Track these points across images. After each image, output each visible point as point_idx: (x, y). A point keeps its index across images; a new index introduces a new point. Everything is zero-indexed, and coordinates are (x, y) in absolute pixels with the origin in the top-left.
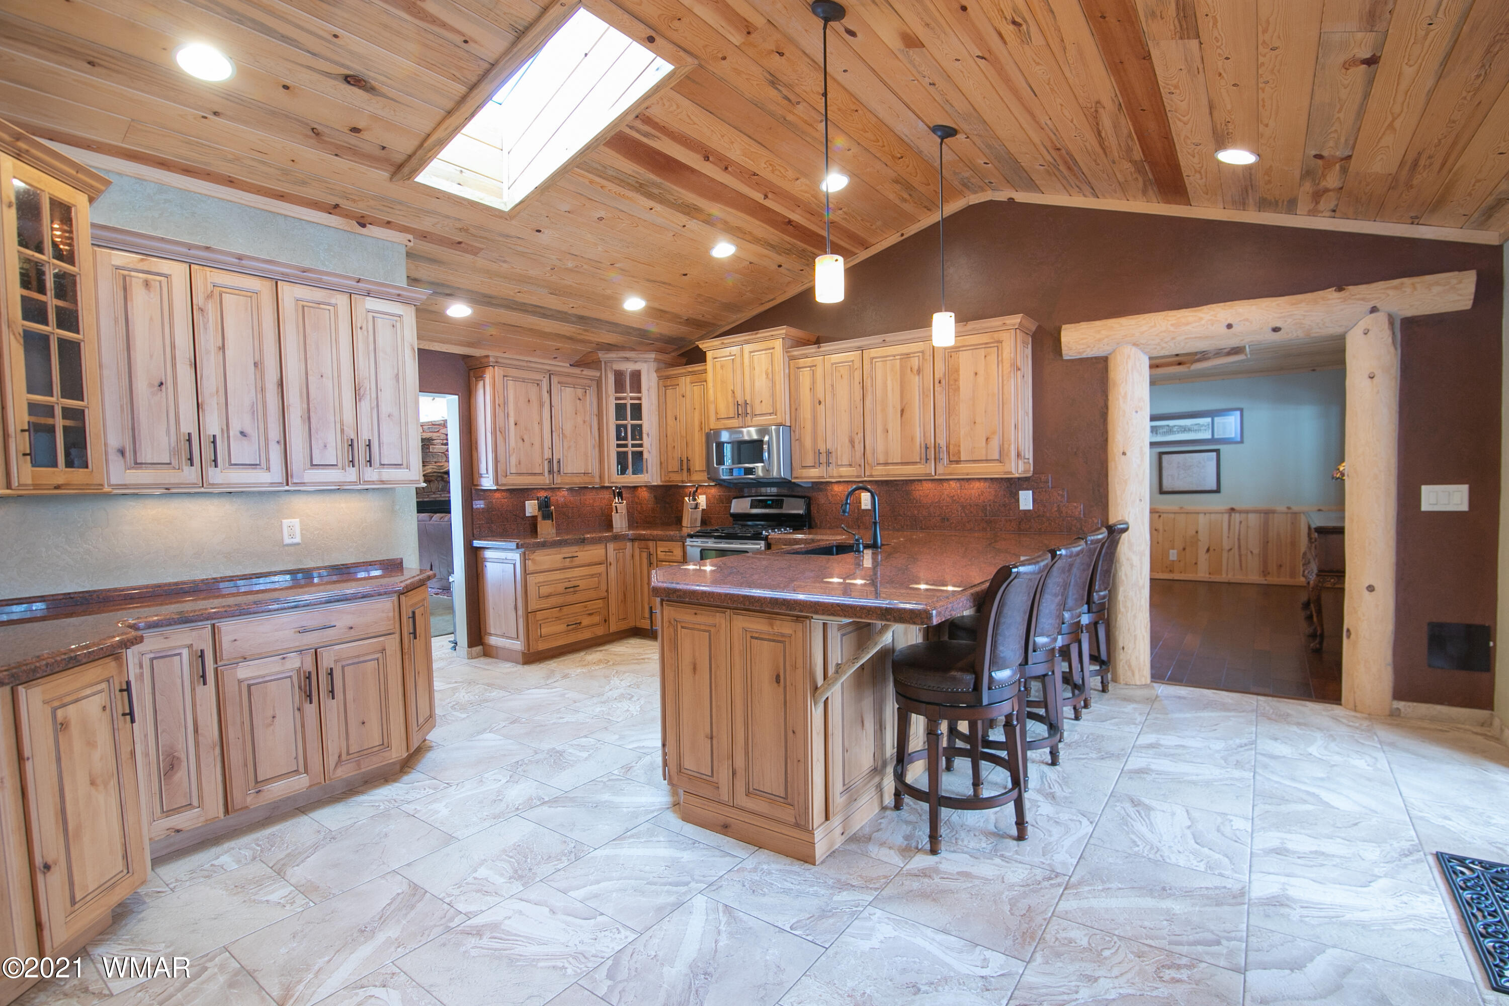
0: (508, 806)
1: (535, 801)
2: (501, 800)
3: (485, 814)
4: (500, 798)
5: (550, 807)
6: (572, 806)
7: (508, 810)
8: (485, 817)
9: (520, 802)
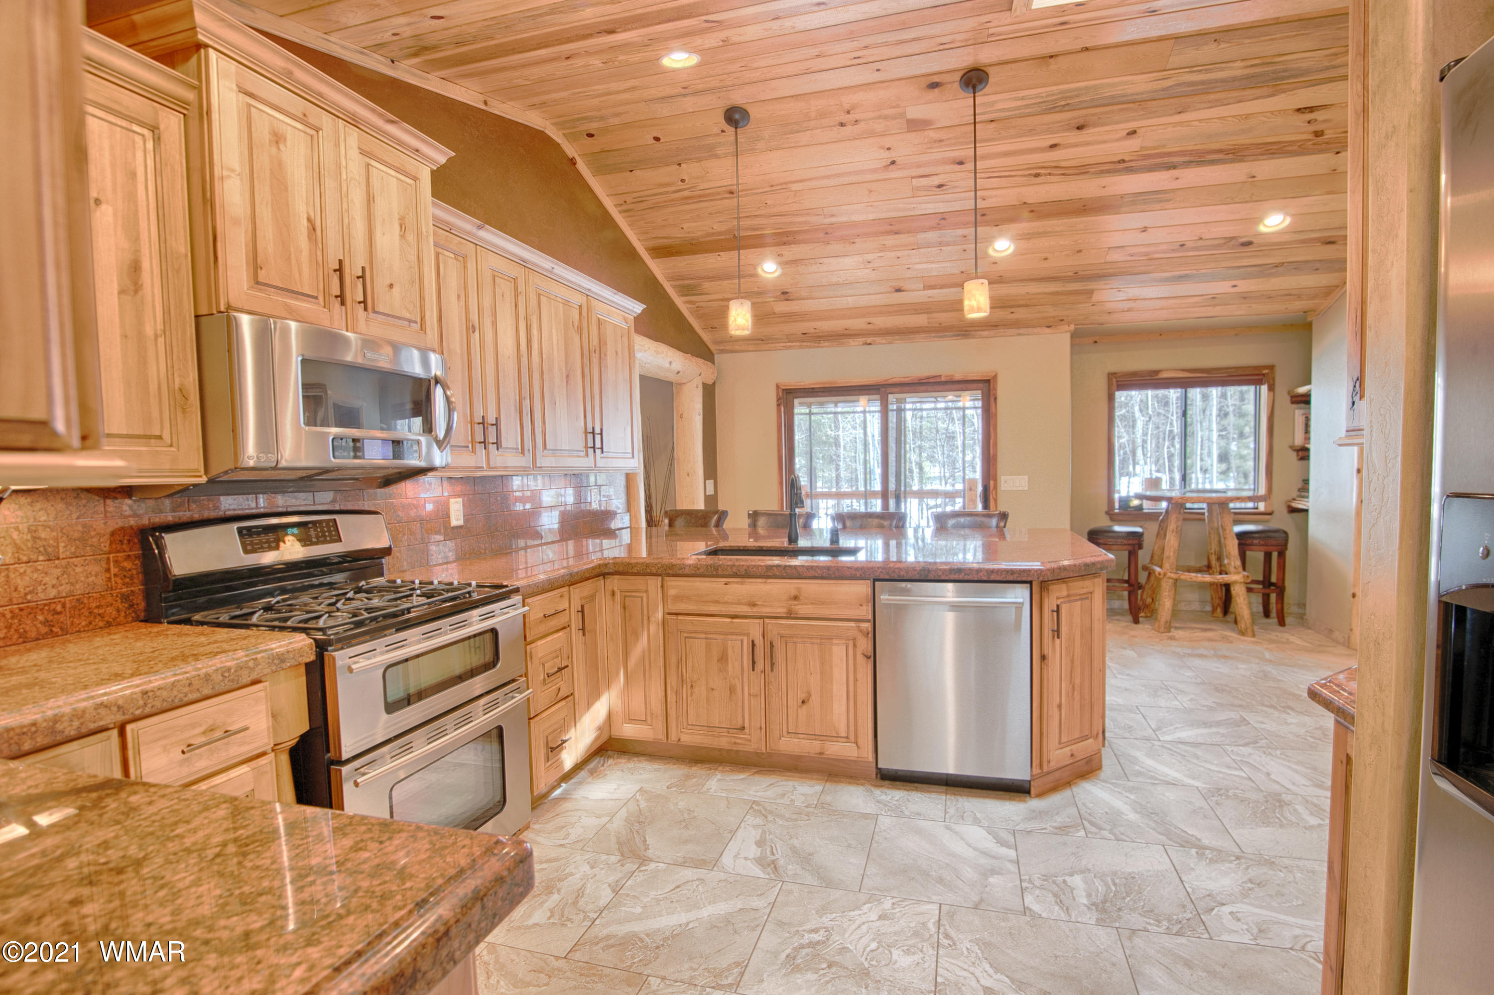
0: (1247, 868)
1: (1210, 856)
2: (1251, 881)
3: (1282, 875)
4: (1250, 885)
5: (1199, 840)
6: (1176, 827)
7: (1251, 863)
8: (1284, 871)
9: (1227, 865)
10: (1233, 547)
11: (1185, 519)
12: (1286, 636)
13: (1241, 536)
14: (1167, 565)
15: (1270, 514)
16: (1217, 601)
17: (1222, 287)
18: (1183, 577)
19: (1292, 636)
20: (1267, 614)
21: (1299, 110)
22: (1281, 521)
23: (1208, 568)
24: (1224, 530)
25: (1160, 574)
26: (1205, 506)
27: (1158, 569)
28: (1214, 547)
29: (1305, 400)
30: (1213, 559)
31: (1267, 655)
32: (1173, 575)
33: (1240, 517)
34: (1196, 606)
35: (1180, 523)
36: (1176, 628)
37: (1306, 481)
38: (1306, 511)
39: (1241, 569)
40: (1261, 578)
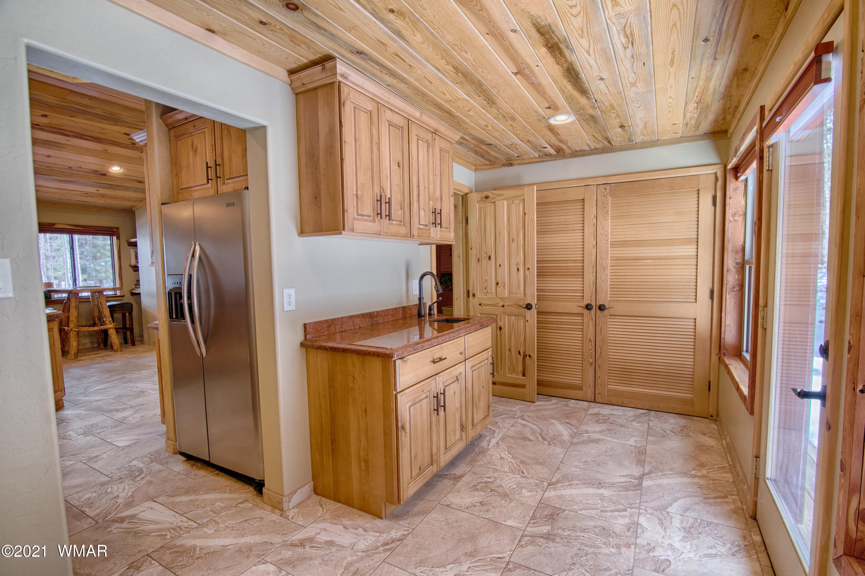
10: (107, 312)
11: (79, 302)
12: (137, 348)
13: (110, 307)
14: (72, 325)
15: (123, 296)
16: (100, 340)
17: (93, 190)
18: (82, 329)
19: (139, 348)
20: (126, 342)
21: (125, 134)
22: (128, 299)
23: (94, 325)
24: (102, 304)
25: (68, 330)
26: (89, 294)
27: (66, 328)
28: (96, 314)
29: (135, 245)
30: (96, 319)
31: (129, 356)
32: (76, 329)
33: (109, 298)
34: (89, 346)
35: (78, 303)
36: (80, 356)
37: (138, 281)
38: (140, 294)
39: (112, 322)
40: (121, 326)
